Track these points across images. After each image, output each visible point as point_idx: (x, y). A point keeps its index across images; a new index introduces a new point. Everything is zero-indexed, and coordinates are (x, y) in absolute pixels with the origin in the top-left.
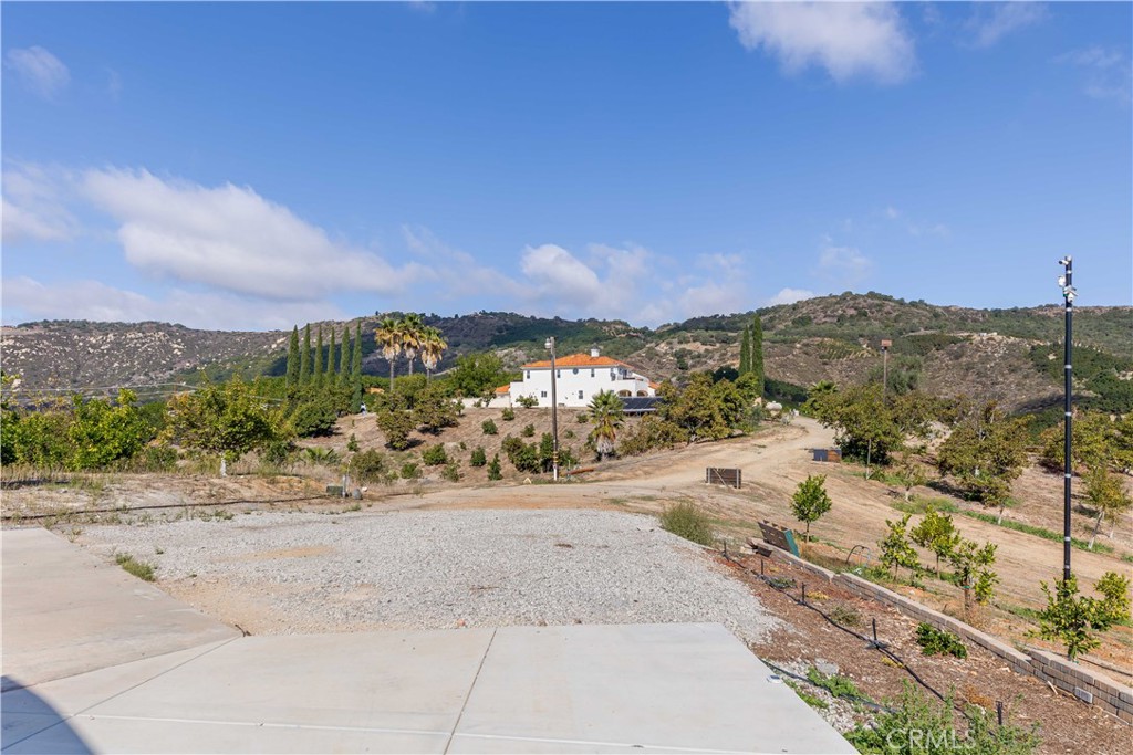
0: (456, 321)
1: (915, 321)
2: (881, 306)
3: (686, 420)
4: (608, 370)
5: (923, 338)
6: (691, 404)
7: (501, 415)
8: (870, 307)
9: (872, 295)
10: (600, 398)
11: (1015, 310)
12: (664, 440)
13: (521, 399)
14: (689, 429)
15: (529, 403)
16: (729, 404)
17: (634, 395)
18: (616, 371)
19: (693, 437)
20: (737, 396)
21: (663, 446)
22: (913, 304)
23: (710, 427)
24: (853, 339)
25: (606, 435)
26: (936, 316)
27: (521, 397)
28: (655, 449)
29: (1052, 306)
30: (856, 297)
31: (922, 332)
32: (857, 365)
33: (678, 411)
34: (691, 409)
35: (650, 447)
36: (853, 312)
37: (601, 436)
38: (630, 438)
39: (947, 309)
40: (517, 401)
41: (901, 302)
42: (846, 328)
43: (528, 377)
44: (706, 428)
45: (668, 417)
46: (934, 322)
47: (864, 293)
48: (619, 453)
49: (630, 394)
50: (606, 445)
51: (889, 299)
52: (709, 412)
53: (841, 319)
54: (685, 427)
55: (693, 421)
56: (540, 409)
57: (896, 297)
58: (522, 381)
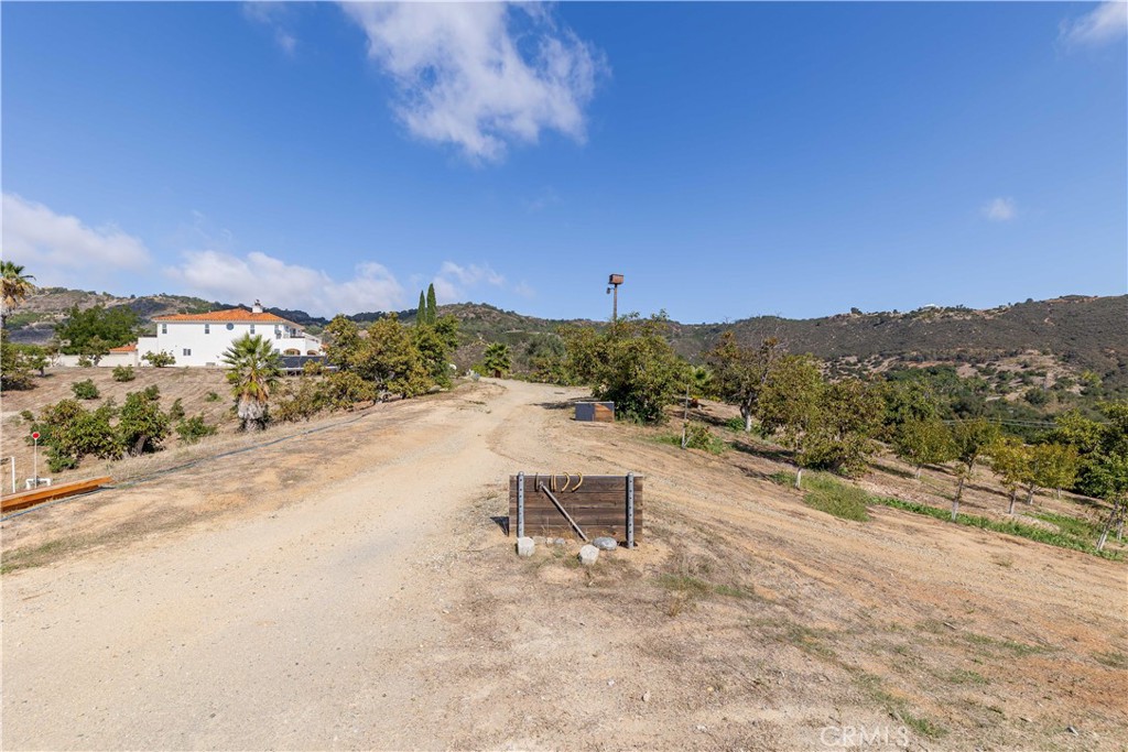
0: (132, 301)
1: (510, 324)
2: (490, 313)
3: (372, 370)
4: (273, 327)
5: (515, 334)
6: (380, 345)
7: (111, 374)
8: (483, 313)
9: (484, 305)
10: (243, 344)
11: (562, 321)
12: (339, 397)
13: (149, 356)
14: (379, 382)
15: (160, 361)
16: (427, 352)
17: (304, 354)
18: (281, 328)
19: (382, 394)
20: (437, 341)
21: (337, 407)
22: (508, 313)
23: (407, 379)
24: (473, 333)
25: (251, 394)
26: (522, 321)
27: (150, 353)
28: (325, 411)
29: (580, 320)
30: (475, 306)
31: (514, 331)
32: (477, 350)
33: (360, 357)
34: (380, 353)
35: (319, 409)
36: (472, 315)
37: (245, 397)
38: (290, 398)
39: (527, 318)
40: (144, 358)
41: (501, 311)
42: (469, 326)
43: (165, 331)
44: (402, 380)
45: (344, 366)
46: (520, 325)
47: (480, 303)
48: (275, 418)
49: (299, 353)
50: (252, 408)
51: (494, 309)
52: (406, 359)
53: (465, 319)
54: (371, 379)
55: (381, 370)
56: (178, 368)
57: (499, 308)
58: (155, 336)
